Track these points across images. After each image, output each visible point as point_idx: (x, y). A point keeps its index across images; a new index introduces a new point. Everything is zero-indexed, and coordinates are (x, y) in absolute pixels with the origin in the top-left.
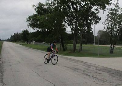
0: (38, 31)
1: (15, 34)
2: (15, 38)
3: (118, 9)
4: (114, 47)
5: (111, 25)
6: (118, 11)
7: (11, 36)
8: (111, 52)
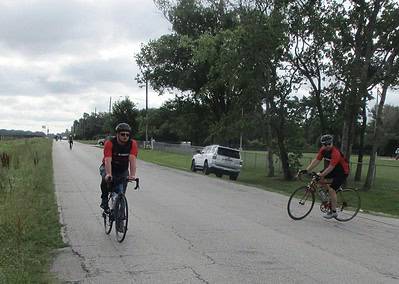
0: (179, 101)
1: (86, 115)
2: (87, 130)
7: (76, 122)
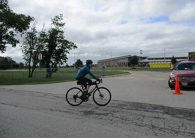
3: (36, 34)
4: (33, 71)
5: (30, 49)
6: (35, 35)
8: (30, 76)
